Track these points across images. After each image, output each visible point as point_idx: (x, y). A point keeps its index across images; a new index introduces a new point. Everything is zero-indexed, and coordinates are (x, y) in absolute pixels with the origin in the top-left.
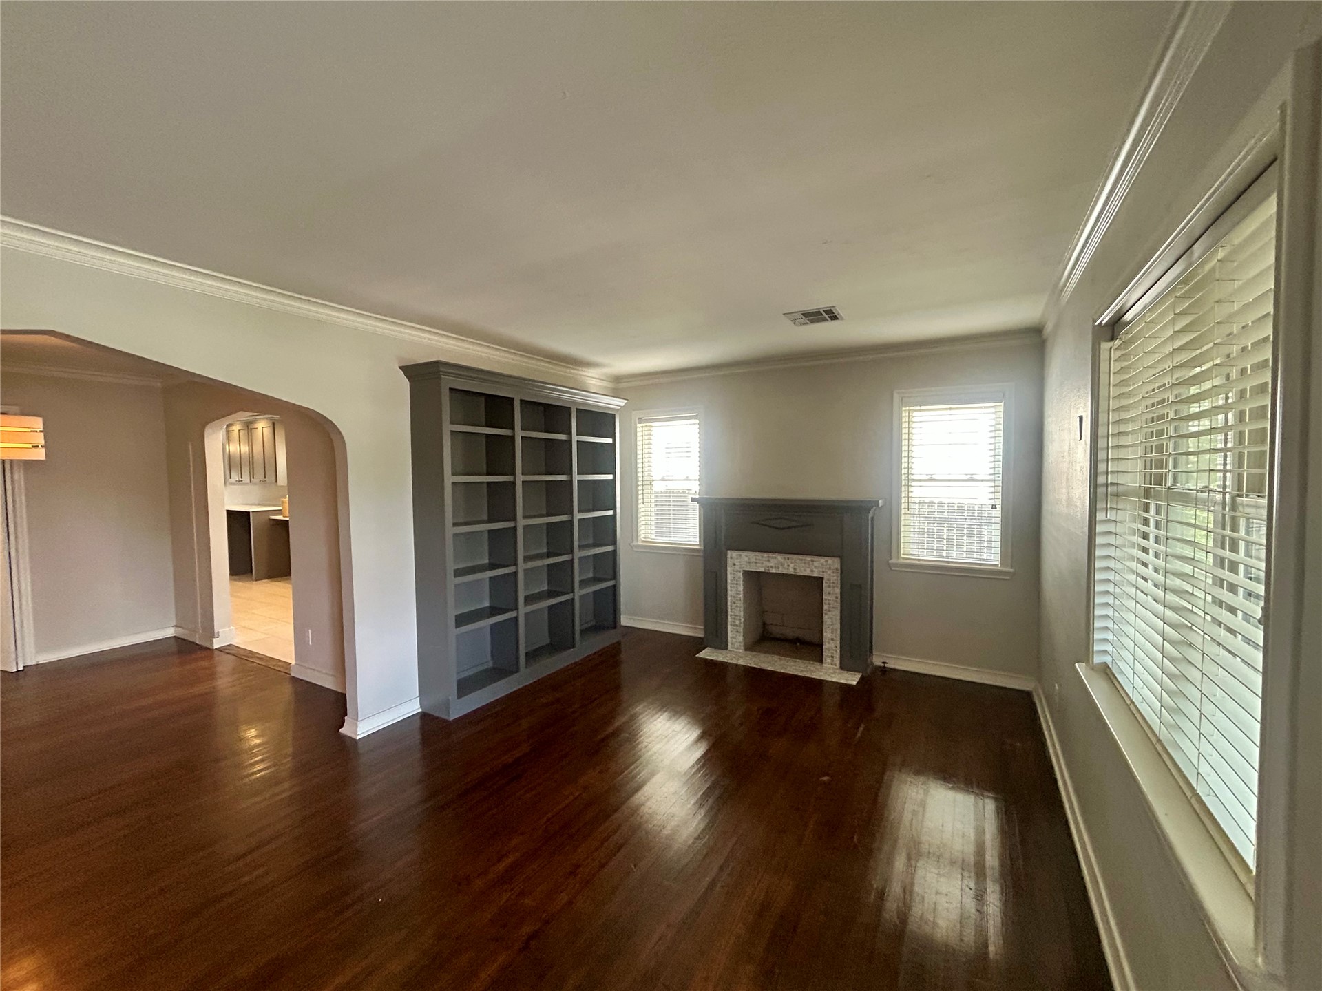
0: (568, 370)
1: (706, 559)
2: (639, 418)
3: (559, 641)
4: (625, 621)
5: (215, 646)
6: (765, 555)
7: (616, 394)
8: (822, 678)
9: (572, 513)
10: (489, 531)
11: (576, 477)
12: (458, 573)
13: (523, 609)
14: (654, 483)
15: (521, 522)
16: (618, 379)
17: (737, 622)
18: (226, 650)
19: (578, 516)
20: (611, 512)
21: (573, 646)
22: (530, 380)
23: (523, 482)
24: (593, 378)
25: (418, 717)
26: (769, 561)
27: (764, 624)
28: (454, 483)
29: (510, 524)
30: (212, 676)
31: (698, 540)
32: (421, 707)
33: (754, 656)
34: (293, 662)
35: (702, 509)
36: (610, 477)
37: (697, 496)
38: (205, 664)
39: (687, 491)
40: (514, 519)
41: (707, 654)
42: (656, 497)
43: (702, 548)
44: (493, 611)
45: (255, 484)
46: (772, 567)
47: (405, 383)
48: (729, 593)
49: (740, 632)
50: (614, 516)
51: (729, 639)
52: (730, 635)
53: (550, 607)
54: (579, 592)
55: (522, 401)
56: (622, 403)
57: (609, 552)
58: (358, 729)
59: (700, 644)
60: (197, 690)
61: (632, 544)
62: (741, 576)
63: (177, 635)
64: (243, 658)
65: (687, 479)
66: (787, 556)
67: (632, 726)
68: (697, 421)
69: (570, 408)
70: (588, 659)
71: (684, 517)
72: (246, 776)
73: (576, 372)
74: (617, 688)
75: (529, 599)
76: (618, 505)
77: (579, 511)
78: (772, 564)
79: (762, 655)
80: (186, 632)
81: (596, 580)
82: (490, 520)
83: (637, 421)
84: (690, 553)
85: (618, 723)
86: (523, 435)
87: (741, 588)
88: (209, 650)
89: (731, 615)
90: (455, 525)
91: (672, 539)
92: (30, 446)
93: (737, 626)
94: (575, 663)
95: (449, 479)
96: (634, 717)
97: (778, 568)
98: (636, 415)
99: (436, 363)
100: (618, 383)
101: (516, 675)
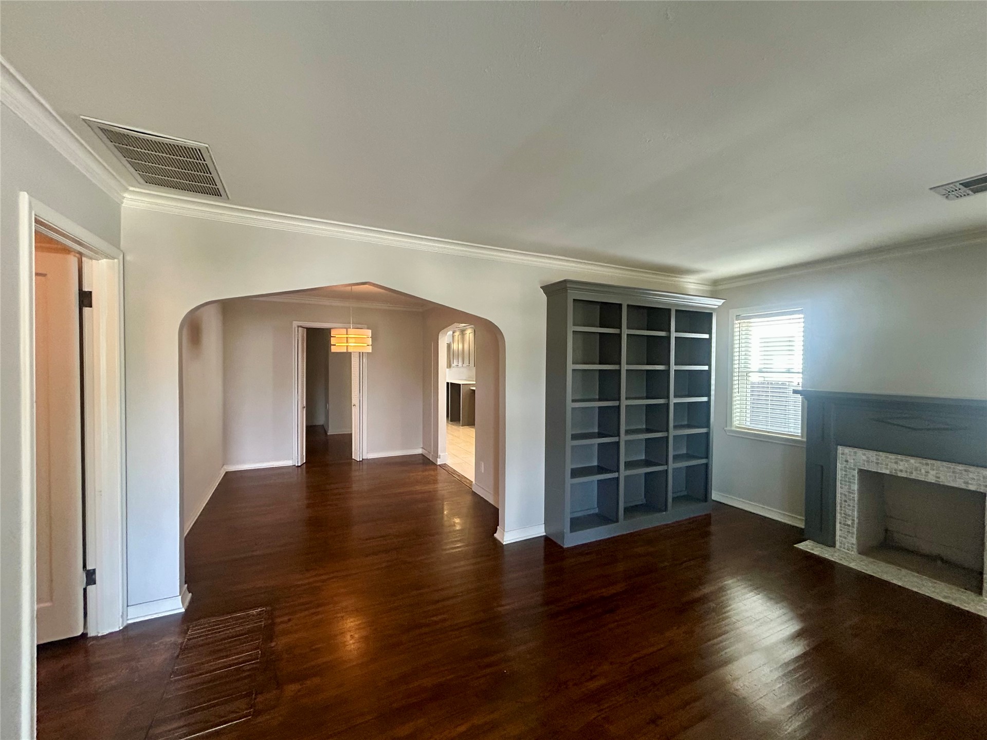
0: (670, 278)
1: (808, 450)
2: (737, 316)
3: (653, 503)
4: (715, 496)
5: (439, 463)
6: (893, 457)
7: (713, 295)
8: (979, 613)
9: (668, 397)
10: (599, 407)
11: (673, 367)
12: (575, 437)
13: (623, 473)
14: (750, 374)
15: (624, 403)
16: (715, 282)
17: (849, 522)
18: (443, 466)
19: (673, 400)
20: (705, 399)
21: (666, 510)
22: (635, 288)
23: (627, 370)
24: (691, 283)
25: (543, 538)
26: (896, 463)
27: (886, 530)
28: (574, 370)
29: (616, 403)
30: (435, 482)
31: (800, 431)
32: (545, 532)
33: (871, 563)
34: (473, 480)
35: (806, 402)
36: (706, 368)
37: (800, 389)
38: (432, 473)
39: (787, 383)
40: (619, 399)
41: (806, 546)
42: (752, 387)
43: (805, 440)
44: (600, 470)
45: (464, 367)
46: (901, 471)
47: (544, 298)
48: (839, 490)
49: (853, 533)
50: (709, 402)
51: (837, 538)
52: (838, 533)
53: (647, 474)
54: (672, 465)
55: (628, 306)
56: (719, 302)
57: (702, 433)
58: (505, 537)
59: (800, 535)
60: (426, 488)
61: (725, 428)
62: (857, 475)
63: (423, 454)
64: (451, 473)
65: (789, 372)
66: (924, 461)
67: (720, 598)
68: (802, 316)
69: (669, 310)
70: (679, 524)
71: (783, 408)
72: (445, 550)
73: (679, 279)
74: (706, 557)
75: (629, 465)
76: (713, 393)
77: (675, 396)
78: (900, 468)
79: (883, 564)
80: (427, 452)
81: (689, 457)
82: (600, 400)
83: (735, 318)
84: (789, 443)
85: (707, 590)
86: (629, 333)
87: (855, 487)
88: (434, 464)
89: (841, 513)
90: (573, 401)
91: (769, 427)
92: (366, 345)
93: (848, 525)
94: (667, 525)
95: (570, 367)
96: (722, 589)
97: (912, 473)
98: (734, 312)
99: (565, 281)
100: (716, 286)
101: (616, 524)
